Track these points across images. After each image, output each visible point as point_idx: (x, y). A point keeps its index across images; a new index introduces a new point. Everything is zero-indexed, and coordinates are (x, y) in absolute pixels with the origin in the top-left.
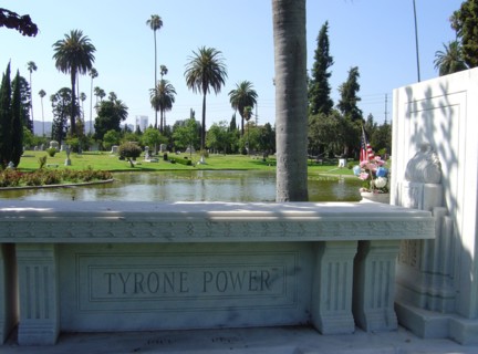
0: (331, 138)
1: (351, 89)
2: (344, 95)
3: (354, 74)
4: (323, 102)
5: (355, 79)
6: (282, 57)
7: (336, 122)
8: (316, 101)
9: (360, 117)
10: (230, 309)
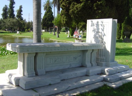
0: (15, 25)
1: (20, 11)
2: (18, 13)
3: (21, 7)
4: (12, 15)
5: (21, 9)
6: (36, 6)
7: (16, 21)
8: (10, 14)
9: (23, 20)
10: (70, 64)
